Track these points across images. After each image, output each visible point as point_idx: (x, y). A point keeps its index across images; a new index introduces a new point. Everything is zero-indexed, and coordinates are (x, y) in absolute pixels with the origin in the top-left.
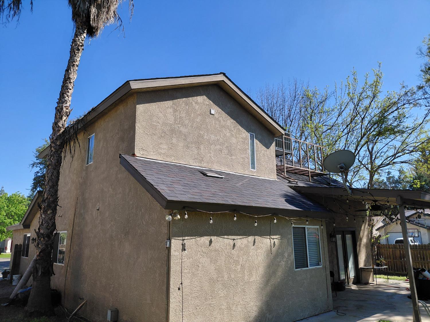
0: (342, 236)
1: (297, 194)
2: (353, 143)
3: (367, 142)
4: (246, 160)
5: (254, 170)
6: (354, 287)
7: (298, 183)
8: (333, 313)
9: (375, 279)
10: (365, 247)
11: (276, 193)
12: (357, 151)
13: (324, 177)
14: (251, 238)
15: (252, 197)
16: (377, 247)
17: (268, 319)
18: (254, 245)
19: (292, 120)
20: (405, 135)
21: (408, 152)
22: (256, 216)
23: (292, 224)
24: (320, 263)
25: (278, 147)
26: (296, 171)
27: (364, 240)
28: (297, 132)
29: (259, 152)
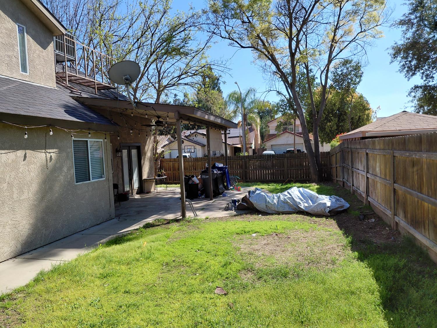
0: (128, 151)
1: (80, 106)
2: (143, 59)
3: (155, 60)
4: (14, 59)
5: (25, 73)
6: (137, 197)
7: (82, 94)
8: (115, 220)
9: (156, 188)
10: (148, 161)
11: (54, 103)
12: (146, 68)
13: (111, 91)
14: (20, 153)
15: (20, 104)
16: (160, 161)
17: (45, 235)
18: (24, 160)
19: (79, 22)
20: (189, 58)
21: (190, 74)
22: (26, 127)
23: (72, 136)
24: (103, 175)
25: (59, 50)
26: (81, 81)
27: (149, 154)
28: (85, 38)
29: (32, 52)
